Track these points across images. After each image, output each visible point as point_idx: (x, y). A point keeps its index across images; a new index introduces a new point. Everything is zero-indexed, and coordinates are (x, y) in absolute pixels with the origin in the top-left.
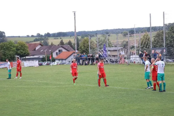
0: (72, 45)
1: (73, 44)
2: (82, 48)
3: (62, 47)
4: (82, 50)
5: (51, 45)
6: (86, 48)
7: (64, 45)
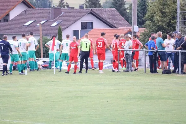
0: (125, 10)
1: (126, 6)
2: (157, 18)
3: (92, 13)
4: (155, 25)
5: (59, 5)
6: (167, 19)
7: (100, 6)
